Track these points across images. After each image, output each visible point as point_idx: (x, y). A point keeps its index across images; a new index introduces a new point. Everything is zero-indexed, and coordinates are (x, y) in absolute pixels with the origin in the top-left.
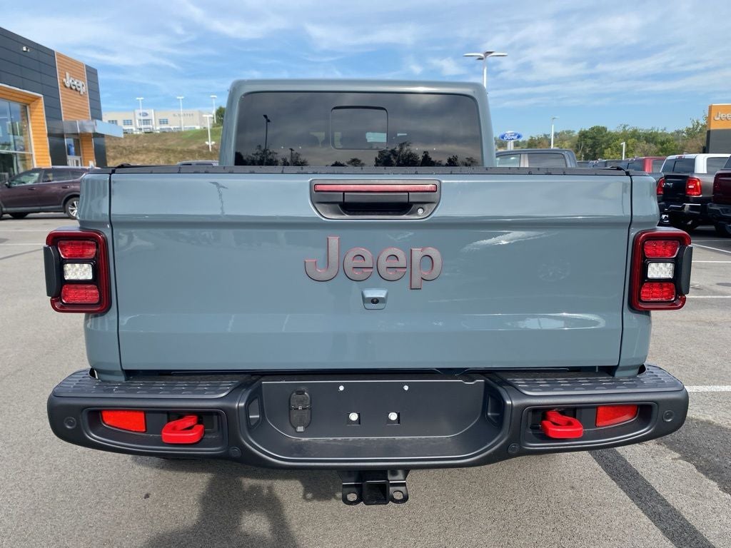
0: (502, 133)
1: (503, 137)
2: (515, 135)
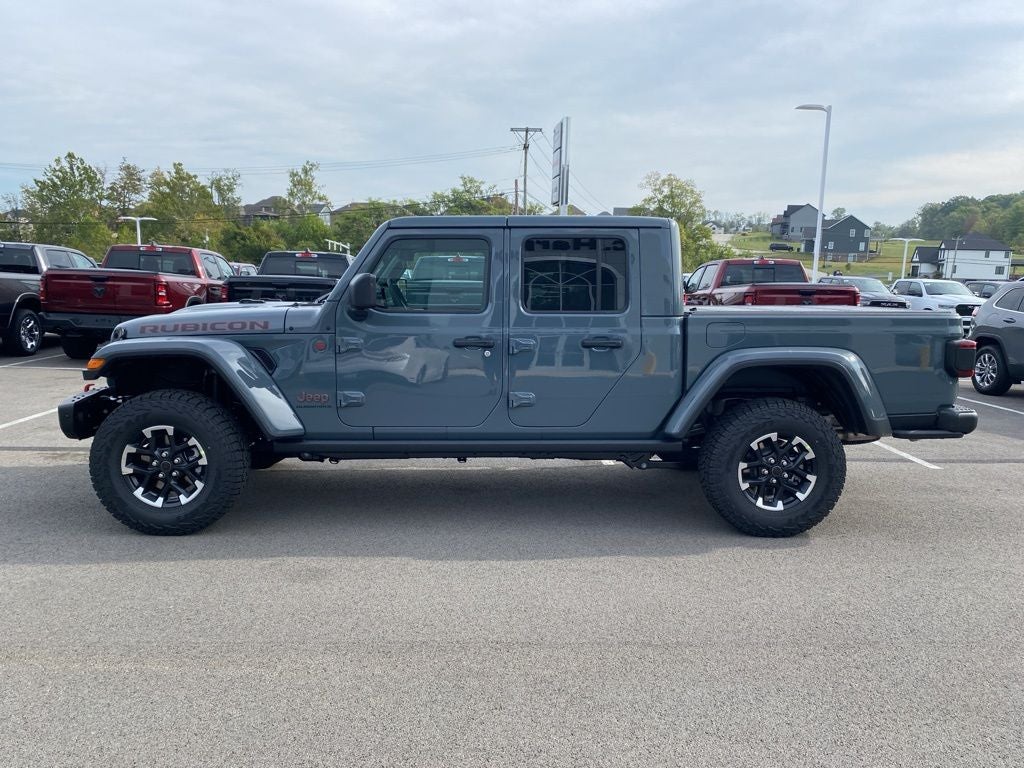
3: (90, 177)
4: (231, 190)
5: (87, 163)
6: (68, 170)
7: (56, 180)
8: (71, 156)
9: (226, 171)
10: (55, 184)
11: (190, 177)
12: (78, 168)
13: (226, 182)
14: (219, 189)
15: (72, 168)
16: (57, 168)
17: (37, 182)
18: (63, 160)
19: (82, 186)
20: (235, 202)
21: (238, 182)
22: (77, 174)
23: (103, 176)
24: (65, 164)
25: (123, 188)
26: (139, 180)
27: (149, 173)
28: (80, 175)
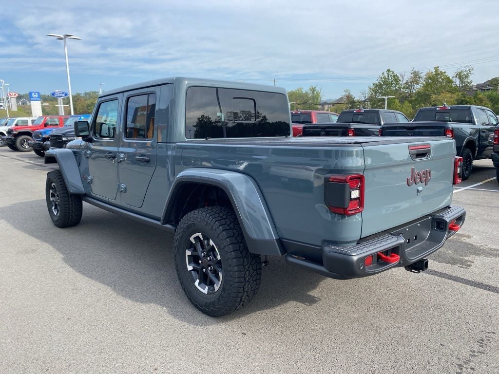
0: (53, 92)
1: (53, 94)
2: (63, 93)
3: (396, 79)
4: (467, 77)
5: (395, 72)
6: (387, 77)
7: (381, 82)
8: (388, 70)
9: (465, 67)
10: (381, 84)
11: (442, 73)
12: (391, 76)
13: (465, 73)
14: (460, 78)
15: (388, 76)
16: (382, 77)
17: (374, 84)
18: (385, 73)
19: (392, 84)
20: (469, 83)
21: (472, 72)
22: (390, 78)
23: (403, 78)
24: (386, 75)
25: (411, 83)
26: (419, 78)
27: (425, 74)
28: (392, 79)
